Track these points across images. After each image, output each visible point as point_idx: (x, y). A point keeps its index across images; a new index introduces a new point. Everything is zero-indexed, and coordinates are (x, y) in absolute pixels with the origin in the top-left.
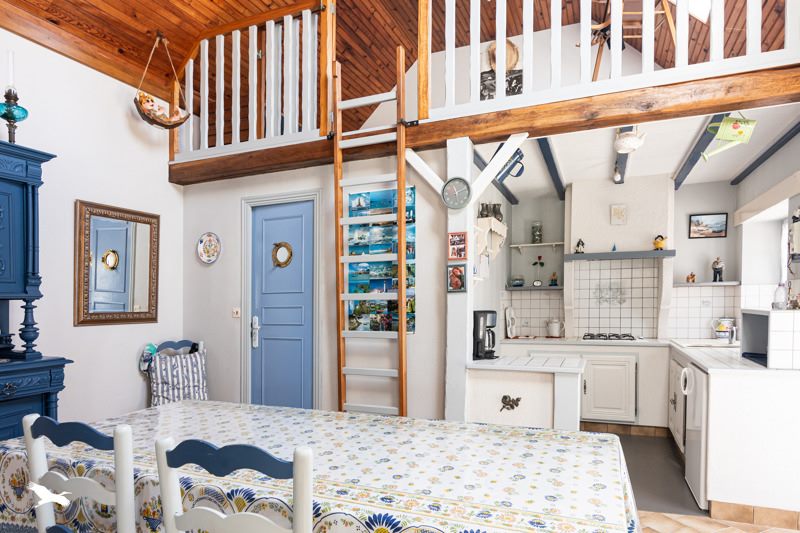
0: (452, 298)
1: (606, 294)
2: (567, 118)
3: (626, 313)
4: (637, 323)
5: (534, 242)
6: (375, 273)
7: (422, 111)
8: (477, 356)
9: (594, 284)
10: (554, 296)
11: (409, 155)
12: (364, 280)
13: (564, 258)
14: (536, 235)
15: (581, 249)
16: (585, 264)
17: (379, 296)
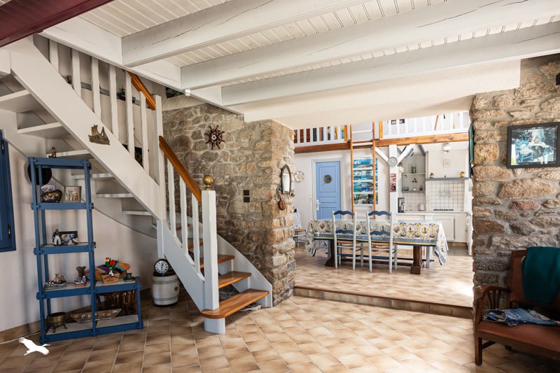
0: (392, 194)
1: (443, 194)
2: (428, 141)
3: (451, 201)
4: (456, 205)
5: (413, 173)
6: (363, 186)
7: (381, 136)
8: (399, 212)
9: (438, 190)
10: (421, 194)
11: (377, 149)
12: (360, 187)
13: (425, 180)
14: (413, 170)
15: (432, 176)
16: (434, 182)
17: (365, 193)
